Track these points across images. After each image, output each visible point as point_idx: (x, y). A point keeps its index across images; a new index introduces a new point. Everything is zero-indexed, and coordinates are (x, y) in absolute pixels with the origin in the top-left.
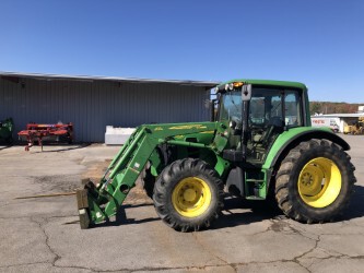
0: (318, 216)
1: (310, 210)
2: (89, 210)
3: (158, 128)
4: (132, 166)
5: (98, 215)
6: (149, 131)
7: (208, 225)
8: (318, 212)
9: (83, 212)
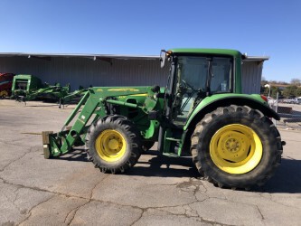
0: (230, 182)
1: (221, 174)
2: (50, 146)
3: (99, 90)
4: (80, 117)
5: (56, 150)
6: (92, 92)
7: (123, 171)
8: (230, 177)
9: (46, 146)
